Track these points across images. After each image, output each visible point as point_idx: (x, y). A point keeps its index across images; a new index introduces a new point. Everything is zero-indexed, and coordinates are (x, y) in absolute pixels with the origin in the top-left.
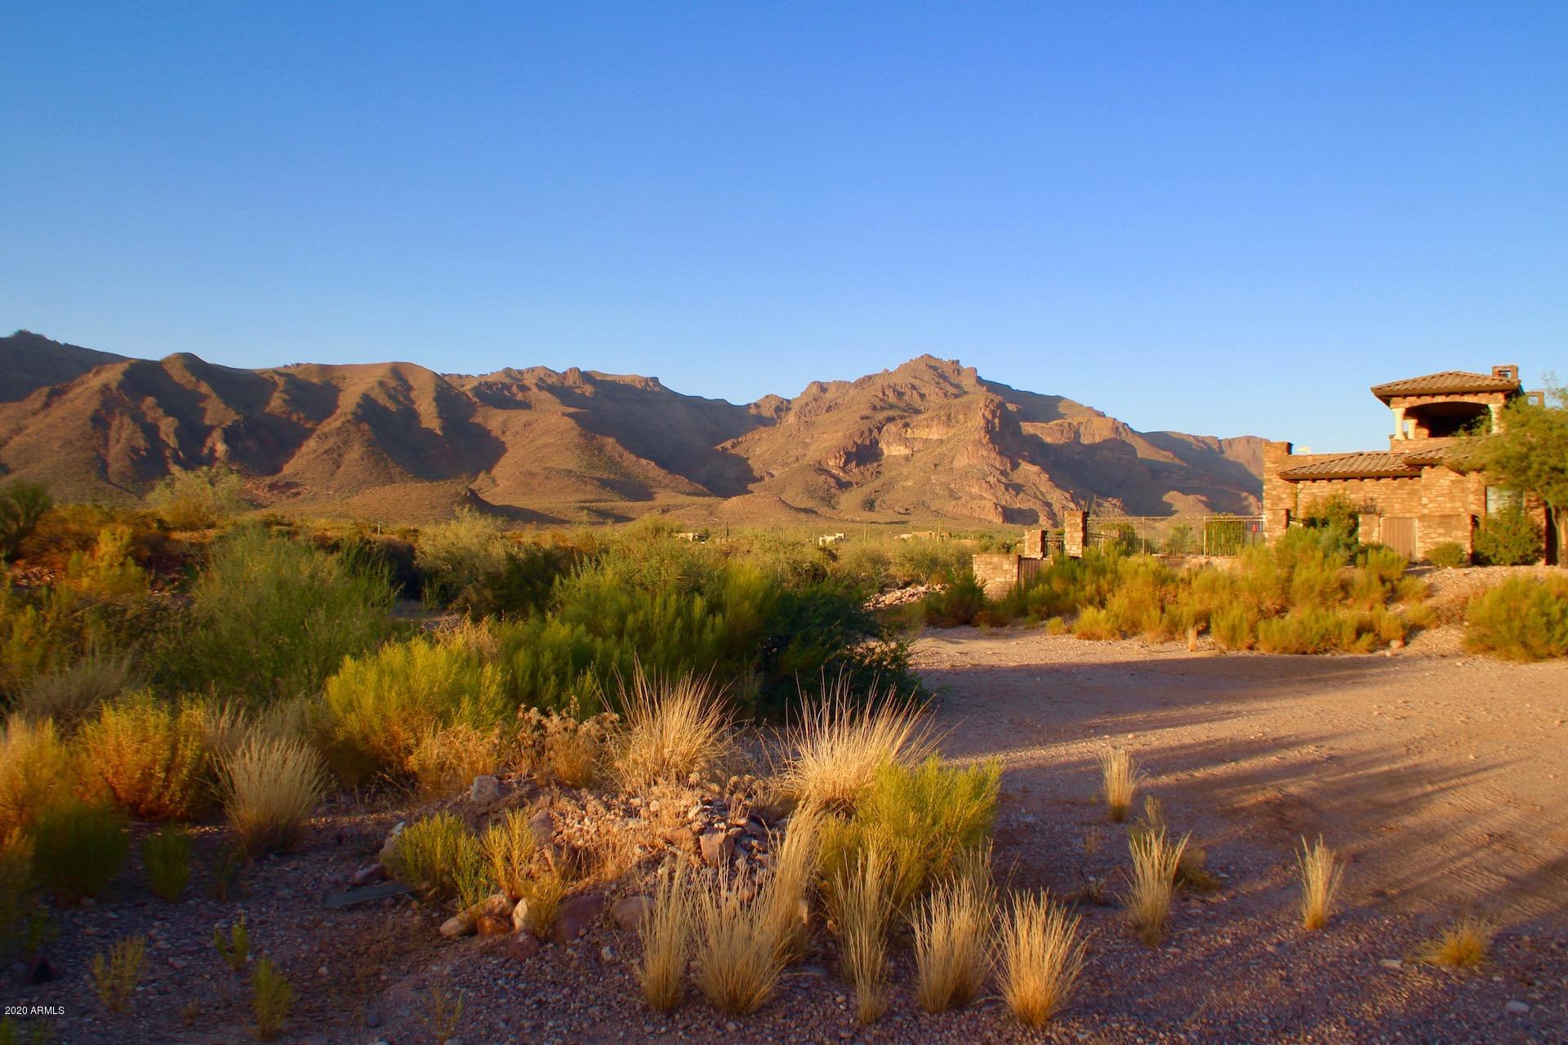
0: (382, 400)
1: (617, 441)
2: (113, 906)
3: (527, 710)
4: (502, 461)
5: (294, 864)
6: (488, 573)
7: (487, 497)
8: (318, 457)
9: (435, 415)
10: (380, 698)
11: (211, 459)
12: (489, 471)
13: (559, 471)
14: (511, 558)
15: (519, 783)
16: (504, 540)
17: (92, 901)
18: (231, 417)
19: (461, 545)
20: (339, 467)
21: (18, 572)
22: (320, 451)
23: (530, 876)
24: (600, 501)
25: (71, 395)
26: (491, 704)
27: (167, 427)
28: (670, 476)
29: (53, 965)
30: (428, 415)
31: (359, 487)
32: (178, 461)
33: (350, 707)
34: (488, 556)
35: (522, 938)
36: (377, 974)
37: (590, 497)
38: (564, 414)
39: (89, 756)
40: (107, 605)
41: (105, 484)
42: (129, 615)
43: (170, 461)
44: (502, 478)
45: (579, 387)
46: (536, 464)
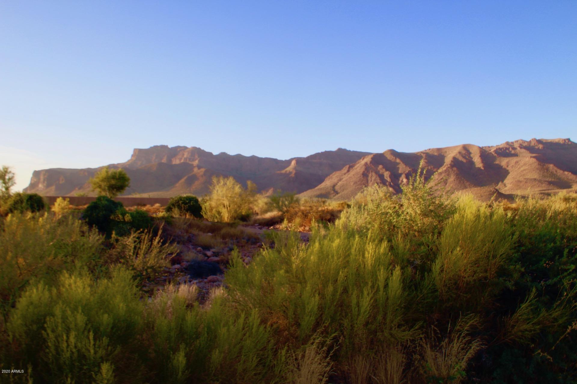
0: (461, 158)
1: (555, 165)
4: (508, 177)
7: (503, 191)
8: (439, 181)
9: (480, 162)
11: (402, 184)
12: (502, 181)
13: (531, 180)
18: (408, 170)
20: (446, 184)
22: (439, 179)
24: (549, 190)
27: (387, 175)
30: (478, 162)
31: (454, 191)
32: (391, 186)
37: (544, 189)
38: (531, 157)
43: (388, 186)
44: (508, 184)
45: (536, 146)
46: (521, 177)
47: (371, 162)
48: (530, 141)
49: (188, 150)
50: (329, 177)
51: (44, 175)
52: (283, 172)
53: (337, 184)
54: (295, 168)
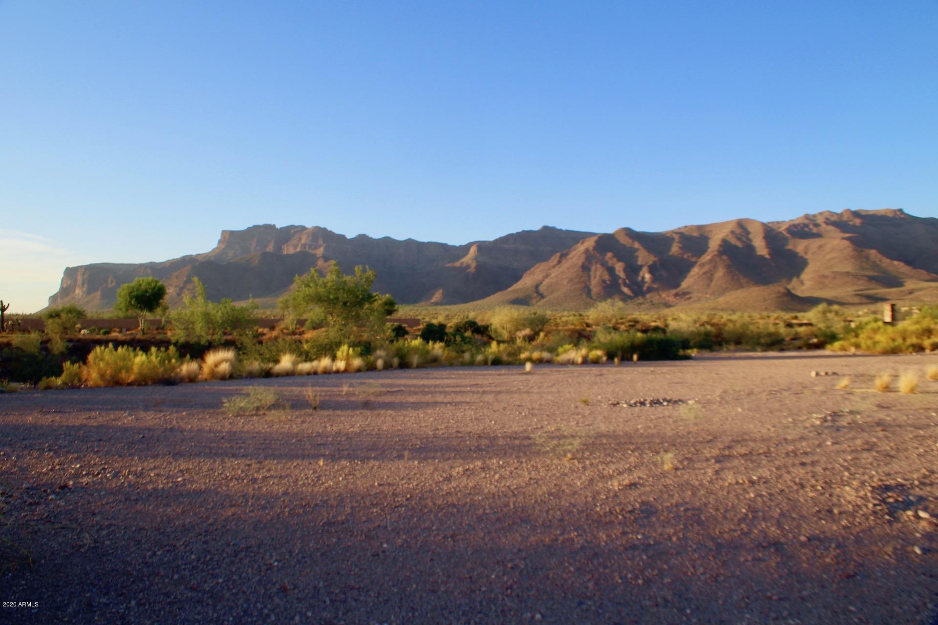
0: (734, 241)
1: (881, 251)
4: (806, 270)
7: (797, 292)
8: (700, 277)
9: (764, 247)
11: (643, 282)
12: (798, 276)
13: (842, 273)
18: (652, 259)
20: (711, 281)
22: (701, 273)
24: (869, 288)
25: (571, 256)
27: (619, 267)
28: (914, 271)
30: (761, 247)
31: (723, 291)
32: (626, 285)
37: (862, 287)
38: (843, 238)
41: (590, 300)
43: (621, 285)
44: (807, 280)
45: (851, 221)
46: (827, 270)
47: (595, 248)
48: (842, 213)
49: (307, 231)
50: (529, 272)
51: (84, 274)
52: (458, 264)
53: (541, 283)
54: (476, 259)
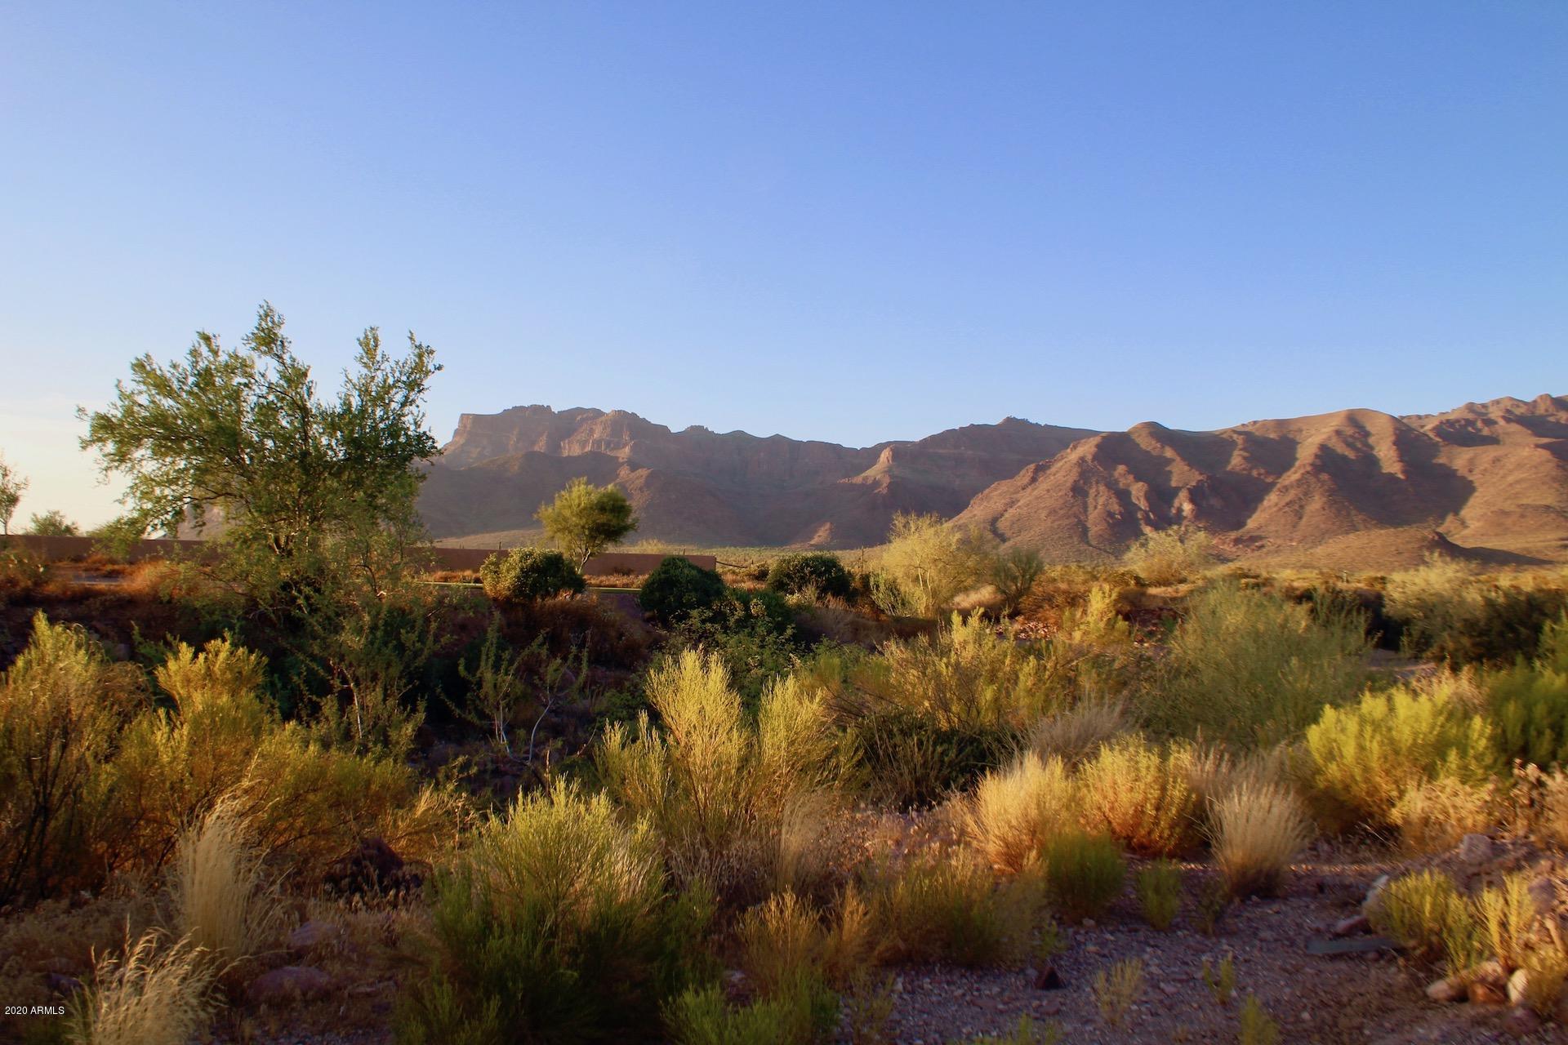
0: (1340, 448)
2: (1111, 928)
3: (1523, 766)
4: (1472, 501)
5: (1276, 907)
6: (1466, 620)
7: (1457, 539)
8: (1280, 509)
9: (1395, 459)
10: (1361, 748)
11: (1179, 518)
12: (1456, 513)
13: (1536, 508)
14: (1489, 603)
15: (1513, 844)
16: (1479, 585)
17: (1092, 922)
18: (1195, 478)
19: (1432, 591)
20: (1300, 518)
21: (1017, 626)
22: (1283, 503)
23: (1528, 946)
25: (1053, 469)
26: (1479, 758)
27: (1138, 491)
29: (1059, 974)
30: (1388, 459)
31: (1320, 537)
32: (1149, 522)
33: (1330, 756)
34: (1462, 602)
35: (1519, 1013)
36: (1360, 1028)
38: (1537, 446)
39: (1089, 791)
40: (1098, 656)
41: (1086, 547)
42: (1116, 665)
43: (1142, 522)
44: (1472, 519)
45: (1552, 415)
46: (1509, 502)
47: (1095, 457)
48: (1535, 401)
49: (603, 418)
50: (980, 496)
52: (858, 480)
53: (1002, 515)
54: (888, 471)
